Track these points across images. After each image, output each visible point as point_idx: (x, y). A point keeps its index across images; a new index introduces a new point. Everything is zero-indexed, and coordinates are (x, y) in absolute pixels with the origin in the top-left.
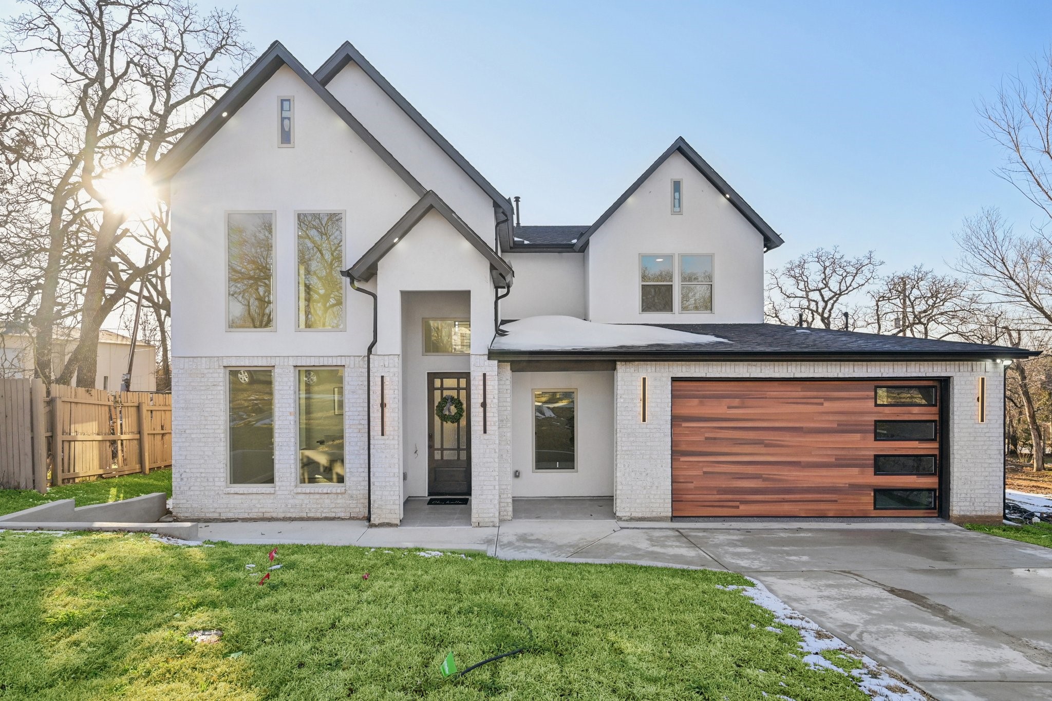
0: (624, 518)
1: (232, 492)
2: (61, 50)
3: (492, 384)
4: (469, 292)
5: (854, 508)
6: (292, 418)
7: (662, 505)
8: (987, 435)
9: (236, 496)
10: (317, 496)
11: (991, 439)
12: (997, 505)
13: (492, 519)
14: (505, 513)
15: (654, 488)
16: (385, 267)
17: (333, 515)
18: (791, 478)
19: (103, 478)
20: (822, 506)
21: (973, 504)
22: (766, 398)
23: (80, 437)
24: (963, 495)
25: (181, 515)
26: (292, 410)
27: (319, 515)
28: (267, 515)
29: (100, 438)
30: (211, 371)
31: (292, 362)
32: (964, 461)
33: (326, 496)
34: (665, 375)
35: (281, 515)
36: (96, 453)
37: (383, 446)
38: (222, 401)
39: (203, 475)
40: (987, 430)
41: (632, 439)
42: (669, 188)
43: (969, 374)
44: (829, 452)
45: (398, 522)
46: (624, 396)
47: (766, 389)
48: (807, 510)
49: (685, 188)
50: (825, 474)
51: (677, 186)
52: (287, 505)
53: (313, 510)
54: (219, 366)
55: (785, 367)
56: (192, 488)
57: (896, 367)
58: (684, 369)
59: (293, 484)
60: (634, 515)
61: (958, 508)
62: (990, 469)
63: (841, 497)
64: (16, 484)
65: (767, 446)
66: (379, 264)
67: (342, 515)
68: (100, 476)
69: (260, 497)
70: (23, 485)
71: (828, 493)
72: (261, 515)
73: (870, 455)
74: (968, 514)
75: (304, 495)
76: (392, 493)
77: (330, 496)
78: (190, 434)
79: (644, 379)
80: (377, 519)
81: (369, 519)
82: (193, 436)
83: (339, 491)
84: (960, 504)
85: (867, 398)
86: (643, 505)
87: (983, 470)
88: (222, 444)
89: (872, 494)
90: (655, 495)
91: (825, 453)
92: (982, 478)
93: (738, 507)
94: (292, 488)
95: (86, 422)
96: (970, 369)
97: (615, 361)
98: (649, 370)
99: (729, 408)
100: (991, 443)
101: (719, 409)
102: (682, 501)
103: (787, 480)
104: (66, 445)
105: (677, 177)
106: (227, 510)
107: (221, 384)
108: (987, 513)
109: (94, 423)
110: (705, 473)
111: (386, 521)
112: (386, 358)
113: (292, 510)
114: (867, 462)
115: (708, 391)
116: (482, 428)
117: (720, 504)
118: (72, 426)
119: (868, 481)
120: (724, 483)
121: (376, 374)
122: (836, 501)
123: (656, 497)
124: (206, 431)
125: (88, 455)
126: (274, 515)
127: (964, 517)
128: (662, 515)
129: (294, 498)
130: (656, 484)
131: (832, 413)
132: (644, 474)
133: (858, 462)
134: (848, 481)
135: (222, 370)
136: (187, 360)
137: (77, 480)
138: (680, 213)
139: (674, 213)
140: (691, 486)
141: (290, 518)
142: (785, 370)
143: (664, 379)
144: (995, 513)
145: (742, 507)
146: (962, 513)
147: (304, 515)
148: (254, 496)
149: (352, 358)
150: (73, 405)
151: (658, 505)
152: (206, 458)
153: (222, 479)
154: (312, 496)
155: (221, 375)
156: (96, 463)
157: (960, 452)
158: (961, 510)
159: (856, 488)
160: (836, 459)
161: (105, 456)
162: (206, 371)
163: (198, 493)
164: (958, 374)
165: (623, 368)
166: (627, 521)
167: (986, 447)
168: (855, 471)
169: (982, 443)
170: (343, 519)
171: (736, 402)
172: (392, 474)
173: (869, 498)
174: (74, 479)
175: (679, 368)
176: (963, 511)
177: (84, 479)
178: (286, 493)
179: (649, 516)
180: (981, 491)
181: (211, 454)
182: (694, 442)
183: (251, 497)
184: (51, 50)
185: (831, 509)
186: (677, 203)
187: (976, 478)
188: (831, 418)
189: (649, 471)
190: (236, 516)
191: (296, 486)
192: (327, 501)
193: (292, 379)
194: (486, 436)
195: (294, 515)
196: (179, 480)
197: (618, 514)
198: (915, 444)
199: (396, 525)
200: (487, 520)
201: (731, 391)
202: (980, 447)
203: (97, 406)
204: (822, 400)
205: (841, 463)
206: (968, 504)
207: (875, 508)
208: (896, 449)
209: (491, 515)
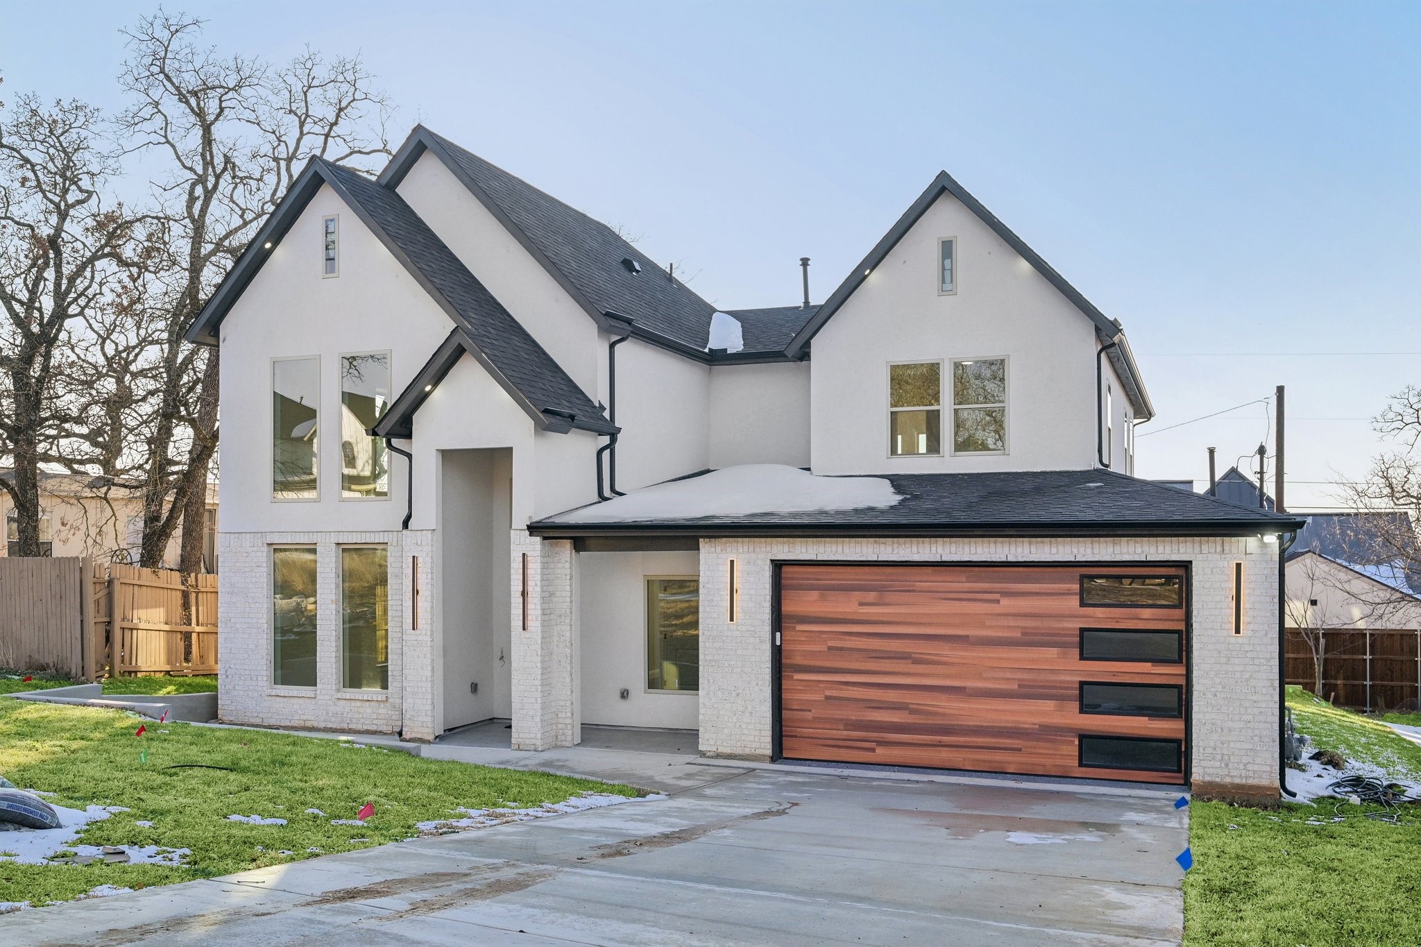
0: (708, 754)
1: (274, 694)
2: (168, 142)
3: (534, 568)
4: (511, 449)
5: (1048, 762)
6: (333, 606)
7: (756, 739)
8: (1249, 655)
9: (278, 699)
10: (358, 704)
11: (1257, 661)
12: (1268, 769)
13: (534, 741)
14: (563, 738)
15: (747, 714)
16: (420, 420)
17: (375, 728)
18: (952, 712)
19: (171, 675)
20: (998, 757)
21: (1227, 765)
22: (914, 591)
23: (141, 626)
24: (1209, 750)
25: (225, 718)
26: (333, 597)
27: (359, 727)
28: (309, 724)
29: (167, 628)
30: (255, 549)
31: (335, 539)
32: (1209, 695)
33: (368, 703)
34: (761, 556)
35: (322, 725)
36: (162, 643)
37: (415, 643)
38: (265, 586)
39: (247, 672)
40: (1251, 648)
41: (717, 645)
42: (935, 252)
43: (1218, 557)
44: (1009, 675)
45: (431, 738)
46: (707, 586)
47: (913, 579)
48: (974, 760)
49: (960, 252)
50: (1002, 707)
51: (947, 249)
52: (328, 713)
53: (354, 721)
54: (263, 544)
55: (927, 546)
56: (236, 687)
57: (1096, 545)
58: (786, 548)
59: (334, 687)
60: (722, 750)
61: (1201, 771)
62: (1256, 711)
63: (1030, 744)
64: (68, 670)
65: (917, 662)
66: (415, 417)
67: (384, 729)
68: (168, 673)
69: (301, 701)
70: (73, 671)
71: (1009, 737)
72: (302, 723)
73: (1072, 682)
74: (1218, 780)
75: (345, 701)
76: (424, 701)
77: (372, 703)
78: (235, 623)
79: (732, 562)
80: (409, 733)
81: (400, 734)
82: (238, 626)
83: (379, 699)
84: (1203, 764)
85: (1068, 594)
86: (732, 738)
87: (1242, 710)
88: (265, 636)
89: (1077, 742)
90: (748, 724)
91: (1002, 675)
92: (1241, 725)
93: (873, 750)
94: (333, 692)
95: (152, 607)
96: (1219, 549)
97: (696, 539)
98: (741, 550)
99: (861, 604)
100: (1256, 668)
101: (847, 605)
102: (796, 737)
103: (944, 715)
104: (128, 633)
105: (947, 235)
106: (270, 715)
107: (265, 565)
108: (1251, 782)
109: (162, 609)
110: (828, 698)
111: (419, 736)
112: (419, 533)
113: (333, 719)
114: (1069, 692)
115: (833, 580)
116: (521, 623)
117: (846, 744)
118: (135, 612)
119: (1068, 721)
120: (854, 715)
121: (408, 554)
122: (1020, 750)
123: (750, 727)
124: (250, 620)
125: (153, 646)
126: (315, 724)
127: (1211, 785)
128: (758, 752)
129: (335, 704)
130: (750, 708)
131: (1014, 615)
132: (734, 694)
133: (1054, 691)
134: (1039, 720)
135: (265, 549)
136: (232, 536)
137: (139, 675)
138: (952, 292)
139: (943, 291)
140: (809, 715)
141: (331, 728)
142: (927, 550)
143: (760, 562)
144: (1265, 782)
145: (880, 751)
146: (1207, 779)
147: (345, 726)
148: (296, 700)
149: (395, 533)
150: (136, 588)
151: (752, 739)
152: (250, 653)
153: (265, 678)
154: (353, 704)
155: (265, 554)
156: (163, 657)
157: (1202, 681)
158: (1205, 773)
159: (1048, 733)
160: (1019, 686)
161: (174, 649)
162: (250, 550)
163: (242, 693)
164: (1200, 557)
165: (707, 546)
166: (712, 757)
167: (1247, 676)
168: (1050, 705)
169: (1240, 668)
170: (385, 734)
171: (872, 596)
172: (424, 678)
173: (1071, 748)
174: (136, 672)
175: (780, 547)
176: (1209, 775)
177: (148, 674)
178: (327, 697)
179: (740, 752)
180: (1238, 745)
181: (254, 648)
182: (813, 653)
183: (292, 700)
184: (159, 143)
185: (1012, 761)
186: (946, 275)
187: (1230, 724)
188: (1012, 622)
189: (740, 691)
190: (278, 723)
191: (338, 691)
192: (369, 710)
193: (334, 560)
194: (526, 634)
195: (334, 726)
196: (224, 677)
197: (701, 748)
198: (1147, 667)
199: (429, 742)
200: (528, 742)
201: (865, 580)
202: (1238, 675)
203: (165, 591)
204: (997, 596)
205: (1028, 692)
206: (1218, 764)
207: (1081, 765)
208: (1114, 674)
209: (533, 736)
